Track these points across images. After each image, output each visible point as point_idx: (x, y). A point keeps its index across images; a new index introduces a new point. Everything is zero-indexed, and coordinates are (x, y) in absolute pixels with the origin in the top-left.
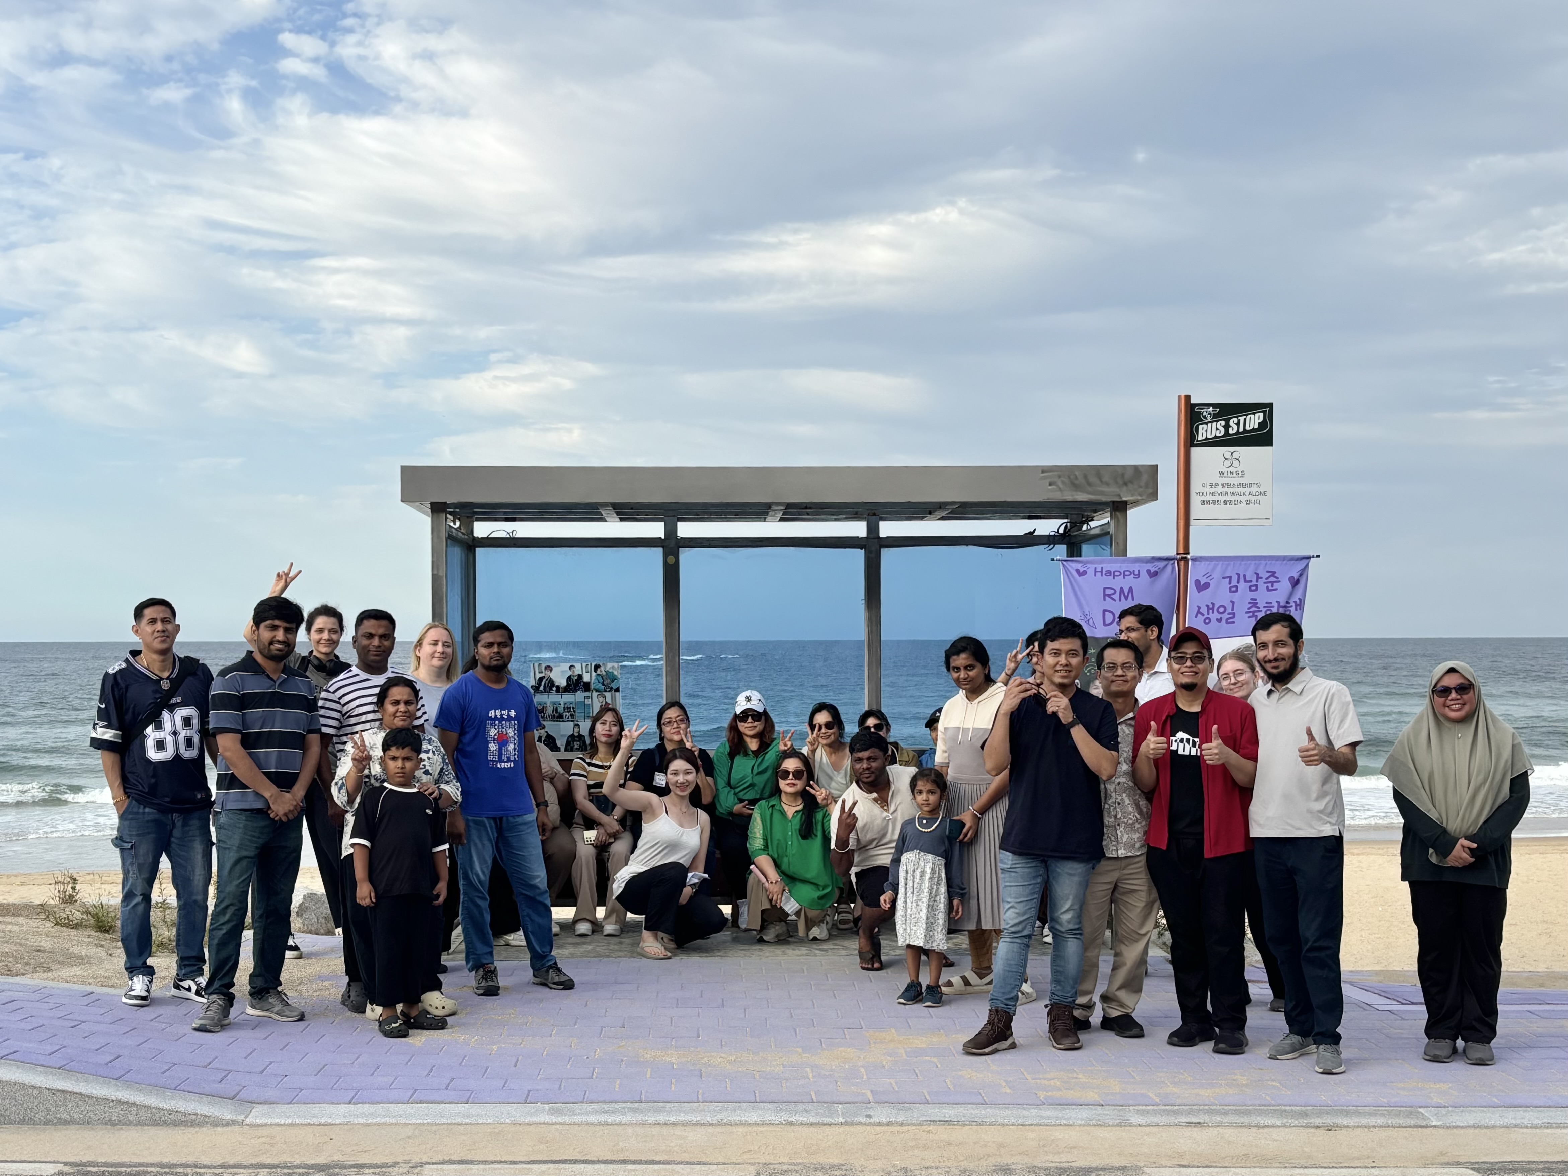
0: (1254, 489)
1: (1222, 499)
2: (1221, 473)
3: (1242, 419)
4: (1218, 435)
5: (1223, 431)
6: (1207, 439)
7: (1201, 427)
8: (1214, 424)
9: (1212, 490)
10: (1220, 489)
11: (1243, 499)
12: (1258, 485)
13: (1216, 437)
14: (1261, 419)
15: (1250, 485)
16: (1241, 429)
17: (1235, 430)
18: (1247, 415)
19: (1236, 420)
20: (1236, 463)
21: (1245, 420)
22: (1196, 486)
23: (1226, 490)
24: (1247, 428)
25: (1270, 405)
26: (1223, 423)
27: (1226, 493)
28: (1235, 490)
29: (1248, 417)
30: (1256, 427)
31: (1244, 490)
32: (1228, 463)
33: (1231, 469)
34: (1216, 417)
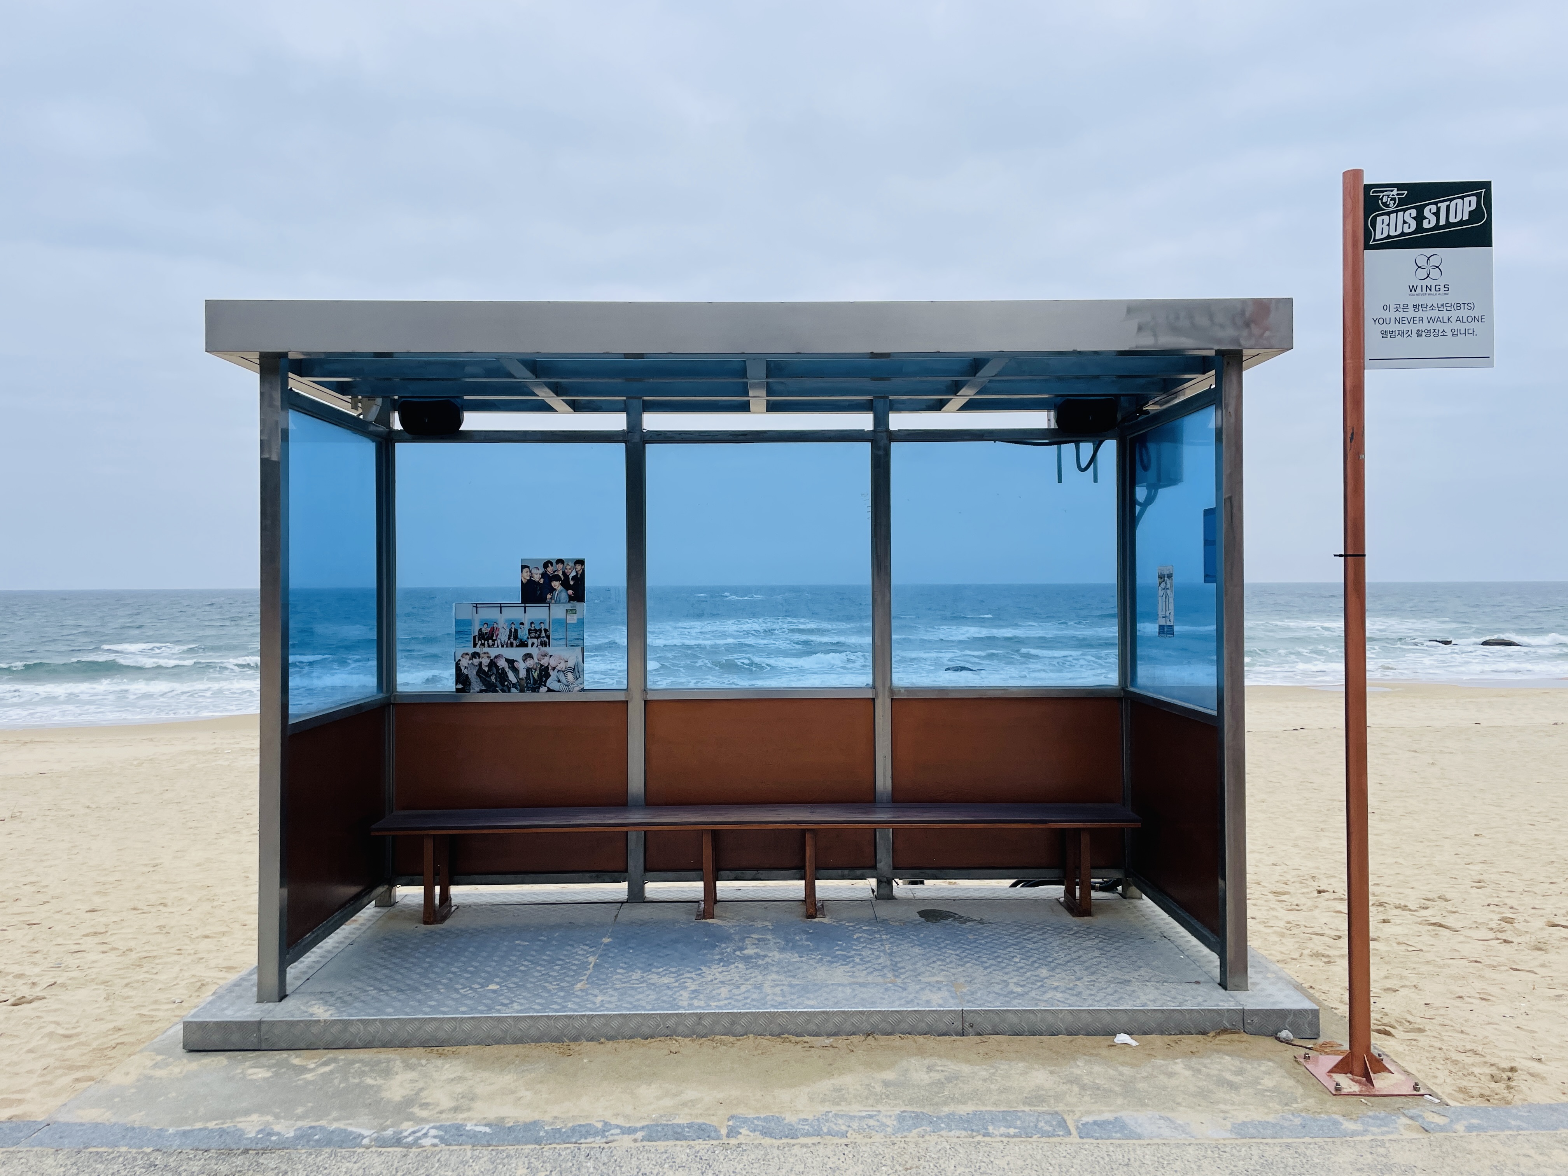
0: (1464, 313)
1: (1414, 328)
2: (1413, 289)
3: (1443, 206)
4: (1406, 230)
5: (1414, 225)
6: (1389, 237)
7: (1379, 219)
8: (1400, 214)
9: (1399, 315)
10: (1411, 313)
11: (1448, 327)
12: (1471, 306)
13: (1403, 234)
14: (1473, 206)
15: (1458, 306)
16: (1442, 222)
17: (1433, 223)
18: (1451, 200)
19: (1434, 208)
20: (1435, 273)
21: (1448, 207)
22: (1372, 309)
23: (1420, 314)
24: (1452, 220)
25: (1487, 185)
26: (1414, 213)
27: (1421, 320)
28: (1435, 314)
29: (1454, 202)
30: (1466, 217)
31: (1449, 314)
32: (1422, 273)
33: (1428, 282)
34: (1403, 204)
